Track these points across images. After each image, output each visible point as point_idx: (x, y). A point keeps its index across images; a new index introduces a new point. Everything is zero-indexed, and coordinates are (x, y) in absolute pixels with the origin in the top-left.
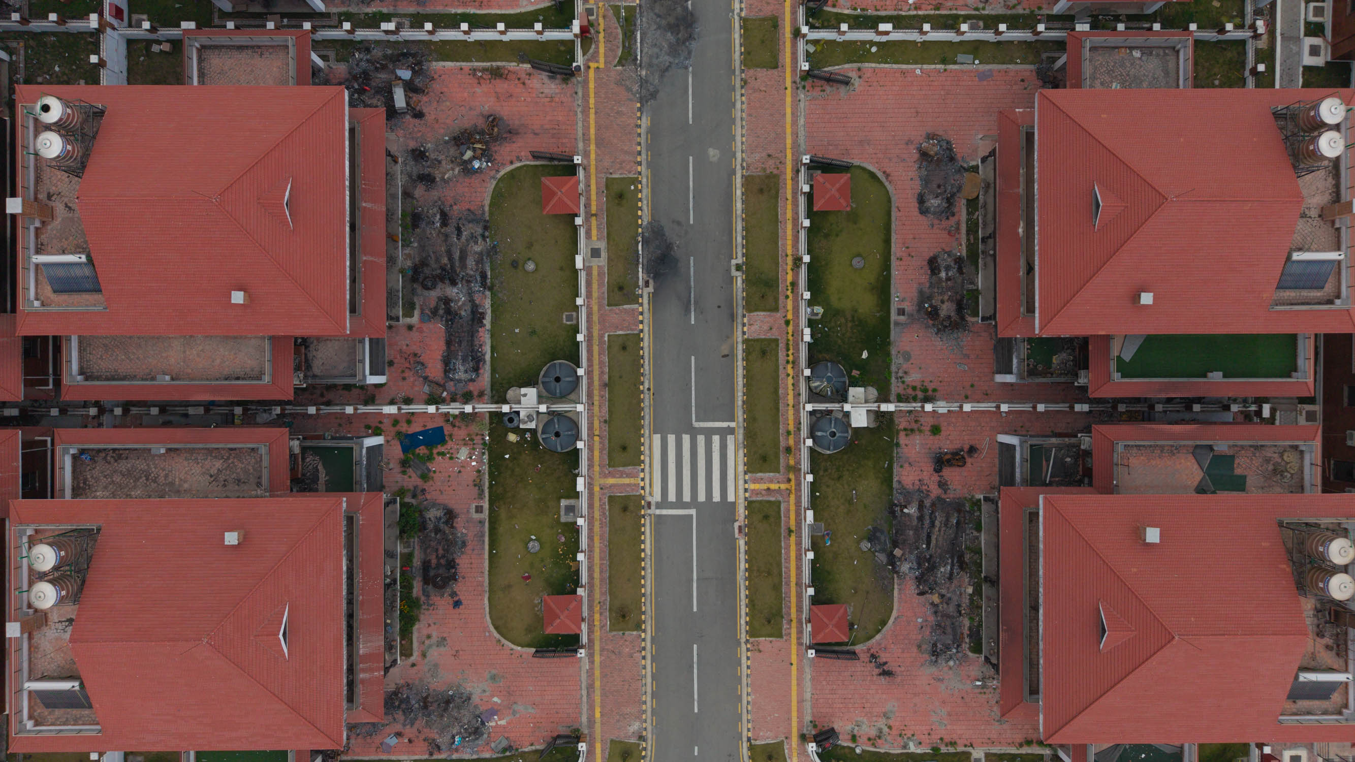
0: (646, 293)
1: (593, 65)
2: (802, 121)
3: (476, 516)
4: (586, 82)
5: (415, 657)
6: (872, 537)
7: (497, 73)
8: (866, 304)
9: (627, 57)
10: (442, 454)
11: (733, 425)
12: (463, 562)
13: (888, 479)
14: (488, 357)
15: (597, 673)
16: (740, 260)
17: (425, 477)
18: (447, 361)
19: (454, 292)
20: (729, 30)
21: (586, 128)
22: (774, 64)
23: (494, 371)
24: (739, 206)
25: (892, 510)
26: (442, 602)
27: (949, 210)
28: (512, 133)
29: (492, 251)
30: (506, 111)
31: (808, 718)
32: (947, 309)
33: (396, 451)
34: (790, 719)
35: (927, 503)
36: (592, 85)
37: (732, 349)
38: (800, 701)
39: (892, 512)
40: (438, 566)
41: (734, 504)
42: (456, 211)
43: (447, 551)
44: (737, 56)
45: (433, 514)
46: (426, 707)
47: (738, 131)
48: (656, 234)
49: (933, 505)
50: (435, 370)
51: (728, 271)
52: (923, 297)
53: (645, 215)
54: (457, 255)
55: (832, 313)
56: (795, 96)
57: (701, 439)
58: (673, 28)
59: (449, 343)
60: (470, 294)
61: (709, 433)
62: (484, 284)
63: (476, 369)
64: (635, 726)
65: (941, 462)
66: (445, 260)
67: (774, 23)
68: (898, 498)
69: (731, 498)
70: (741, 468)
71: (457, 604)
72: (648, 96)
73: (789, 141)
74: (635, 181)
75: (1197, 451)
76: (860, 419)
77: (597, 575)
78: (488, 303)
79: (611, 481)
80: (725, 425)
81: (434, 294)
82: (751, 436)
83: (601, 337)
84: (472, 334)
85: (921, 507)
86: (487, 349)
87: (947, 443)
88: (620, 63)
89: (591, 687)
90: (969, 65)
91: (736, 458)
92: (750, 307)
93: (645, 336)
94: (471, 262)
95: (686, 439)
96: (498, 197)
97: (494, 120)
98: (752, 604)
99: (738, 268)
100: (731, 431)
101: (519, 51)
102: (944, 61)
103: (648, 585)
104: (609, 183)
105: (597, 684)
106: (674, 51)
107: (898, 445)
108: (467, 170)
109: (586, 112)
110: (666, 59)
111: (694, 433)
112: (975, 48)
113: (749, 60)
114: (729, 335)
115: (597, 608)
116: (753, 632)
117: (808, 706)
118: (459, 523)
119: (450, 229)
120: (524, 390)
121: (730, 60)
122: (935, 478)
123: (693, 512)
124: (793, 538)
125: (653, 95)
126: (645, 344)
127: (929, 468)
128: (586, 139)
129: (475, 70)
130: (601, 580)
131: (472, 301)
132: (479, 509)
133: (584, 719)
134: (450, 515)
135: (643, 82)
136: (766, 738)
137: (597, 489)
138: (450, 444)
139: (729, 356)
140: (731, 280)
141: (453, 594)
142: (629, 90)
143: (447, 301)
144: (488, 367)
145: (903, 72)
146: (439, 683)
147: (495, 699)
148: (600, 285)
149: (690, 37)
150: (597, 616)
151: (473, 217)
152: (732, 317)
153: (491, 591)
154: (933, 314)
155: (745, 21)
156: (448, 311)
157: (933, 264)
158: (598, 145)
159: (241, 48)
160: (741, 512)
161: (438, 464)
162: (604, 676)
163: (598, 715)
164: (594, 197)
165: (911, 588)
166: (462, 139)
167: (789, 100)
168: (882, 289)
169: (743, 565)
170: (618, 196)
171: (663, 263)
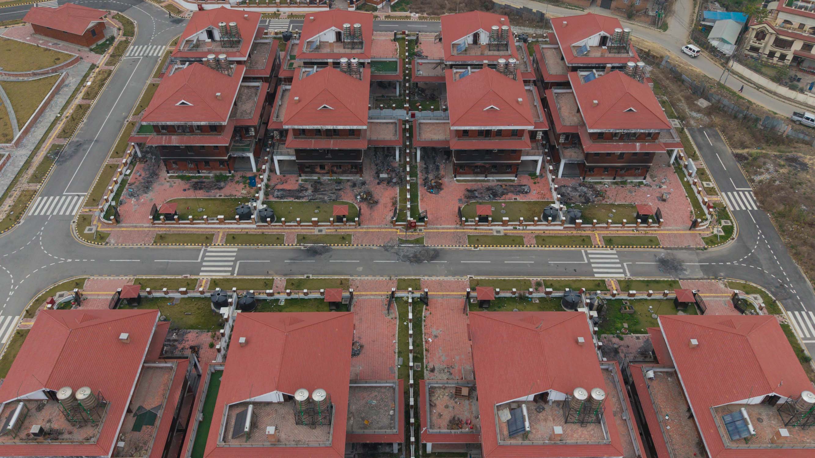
0: (301, 246)
1: (398, 231)
2: (372, 297)
4: (391, 228)
5: (168, 179)
7: (395, 203)
9: (402, 241)
10: (245, 187)
11: (235, 275)
12: (201, 192)
14: (282, 200)
15: (141, 229)
16: (311, 278)
17: (238, 182)
18: (282, 190)
19: (309, 192)
20: (415, 275)
21: (372, 228)
24: (336, 277)
25: (177, 329)
26: (187, 187)
28: (372, 208)
30: (380, 206)
31: (90, 297)
33: (249, 175)
34: (92, 291)
35: (176, 343)
36: (390, 230)
37: (270, 275)
38: (97, 295)
39: (175, 329)
40: (202, 186)
41: (198, 275)
42: (341, 193)
43: (207, 187)
44: (403, 277)
45: (222, 184)
46: (148, 182)
47: (370, 278)
48: (327, 250)
50: (280, 187)
51: (307, 274)
53: (336, 247)
54: (324, 193)
56: (384, 295)
57: (231, 264)
58: (415, 256)
59: (289, 190)
60: (308, 196)
61: (234, 267)
62: (311, 199)
63: (278, 197)
65: (195, 348)
66: (322, 190)
68: (181, 332)
69: (201, 274)
70: (214, 277)
71: (185, 190)
72: (386, 248)
73: (363, 293)
74: (350, 243)
76: (225, 311)
77: (182, 229)
78: (304, 200)
79: (221, 235)
80: (236, 272)
83: (284, 232)
84: (292, 196)
89: (136, 227)
90: (398, 362)
91: (219, 275)
92: (289, 281)
93: (282, 247)
95: (233, 259)
96: (346, 203)
97: (376, 202)
99: (308, 277)
100: (232, 274)
101: (402, 210)
102: (399, 352)
103: (171, 246)
104: (350, 235)
105: (136, 229)
106: (405, 256)
107: (208, 332)
108: (357, 195)
109: (379, 228)
110: (402, 254)
111: (235, 262)
113: (401, 281)
114: (277, 274)
116: (137, 280)
117: (94, 297)
122: (187, 346)
123: (199, 261)
125: (387, 250)
126: (279, 247)
127: (193, 344)
128: (368, 228)
132: (220, 196)
133: (124, 225)
134: (220, 188)
135: (392, 247)
136: (87, 284)
137: (219, 230)
138: (248, 188)
140: (303, 274)
143: (306, 190)
145: (394, 335)
146: (156, 186)
147: (143, 200)
148: (307, 232)
149: (411, 262)
150: (164, 229)
151: (338, 197)
152: (285, 275)
153: (186, 199)
155: (419, 279)
156: (302, 190)
158: (365, 232)
160: (193, 277)
161: (242, 185)
164: (344, 230)
166: (369, 194)
167: (383, 293)
169: (169, 277)
170: (344, 239)
171: (313, 252)
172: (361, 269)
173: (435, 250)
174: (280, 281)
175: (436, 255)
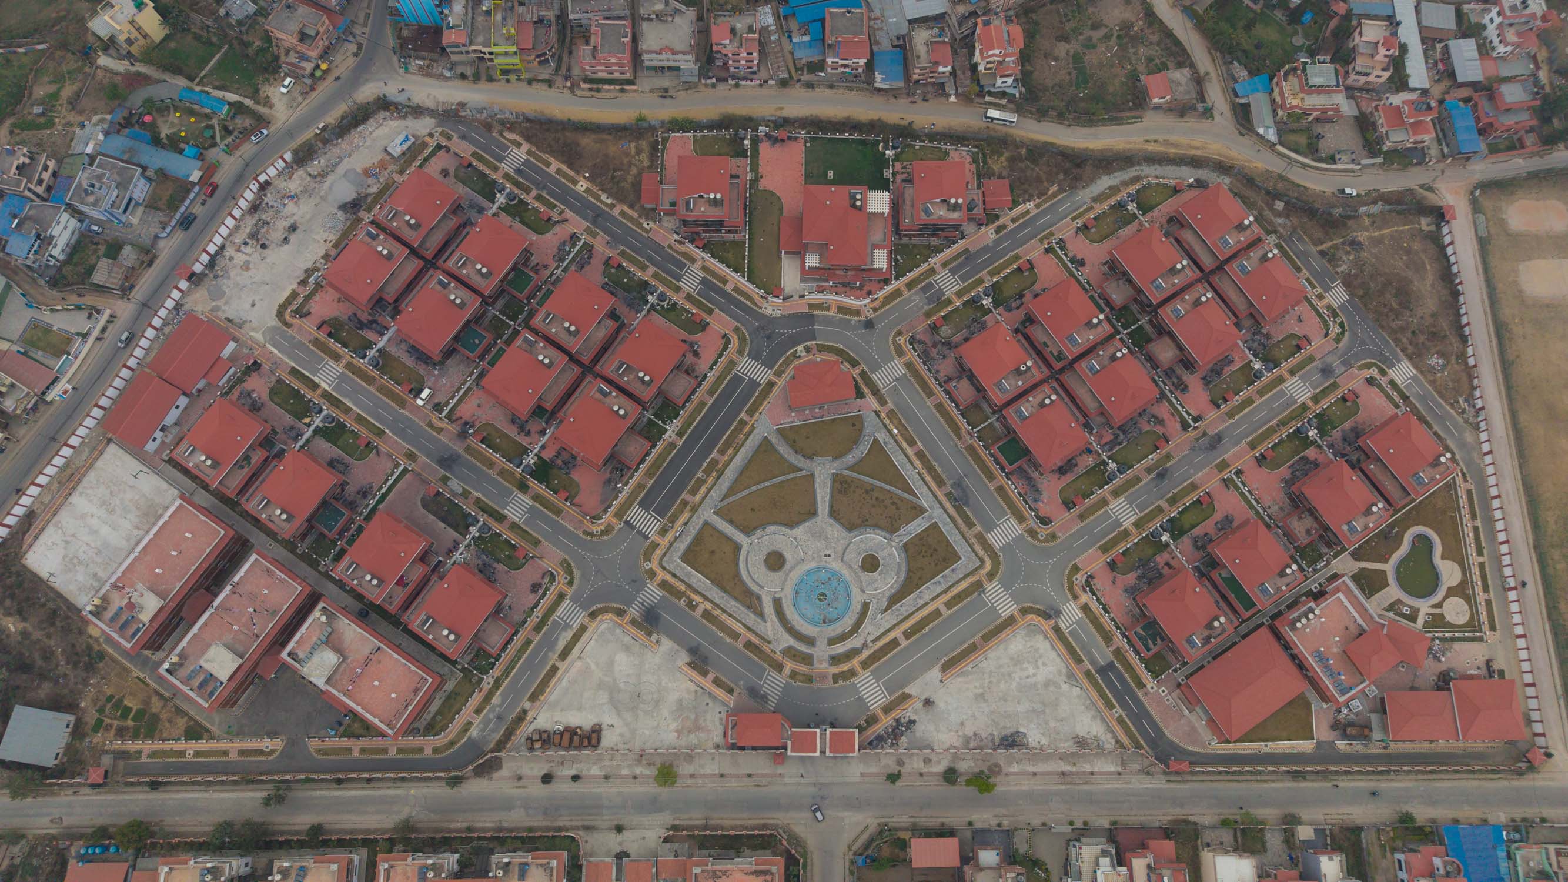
0: (1152, 476)
1: (1190, 434)
2: (1214, 485)
3: (1080, 471)
4: (1186, 434)
6: (1140, 560)
7: (1173, 415)
8: (1187, 526)
9: (1197, 440)
10: (1088, 455)
12: (1068, 474)
13: (1155, 554)
14: (1115, 451)
16: (1175, 491)
17: (1081, 455)
19: (1122, 436)
20: (1220, 457)
21: (1177, 441)
22: (1220, 472)
24: (1186, 483)
25: (1149, 560)
26: (1057, 476)
27: (1220, 530)
28: (1164, 426)
29: (1137, 438)
30: (1167, 422)
31: (1092, 571)
32: (1199, 544)
34: (1088, 568)
35: (1156, 566)
36: (1186, 436)
37: (1155, 503)
38: (1094, 567)
40: (1065, 470)
41: (1123, 525)
42: (1139, 425)
43: (1068, 469)
44: (1216, 462)
47: (1201, 473)
48: (1166, 470)
49: (1157, 568)
50: (1103, 442)
51: (1171, 491)
52: (1198, 537)
53: (1168, 465)
54: (1130, 431)
55: (1178, 519)
56: (1217, 480)
57: (1131, 509)
58: (1211, 445)
59: (1111, 441)
60: (1124, 439)
61: (1134, 510)
62: (1128, 441)
63: (1110, 450)
64: (1061, 535)
65: (1167, 564)
66: (1127, 430)
67: (1229, 466)
68: (1152, 560)
70: (1132, 522)
72: (1193, 449)
73: (1208, 485)
74: (1174, 458)
76: (1163, 539)
77: (1087, 505)
78: (1125, 444)
79: (1108, 495)
80: (1138, 512)
81: (1118, 432)
82: (1140, 519)
83: (1137, 472)
84: (1117, 445)
85: (1154, 566)
86: (1117, 449)
87: (1172, 563)
88: (1195, 439)
89: (1062, 519)
90: (1253, 514)
91: (1133, 519)
92: (1167, 500)
93: (1144, 482)
94: (1131, 435)
95: (1129, 506)
96: (1148, 431)
97: (1163, 420)
98: (1106, 543)
99: (1173, 492)
100: (1138, 514)
101: (1181, 416)
103: (1092, 518)
104: (1170, 452)
105: (1064, 521)
106: (1206, 448)
107: (1164, 551)
108: (1149, 422)
109: (1180, 438)
110: (1203, 448)
111: (1131, 506)
112: (1258, 512)
113: (1217, 466)
114: (1157, 500)
115: (1080, 510)
116: (1099, 548)
117: (1094, 570)
120: (1114, 463)
121: (1214, 462)
122: (1164, 564)
123: (1115, 517)
124: (1126, 543)
126: (1142, 483)
127: (1165, 561)
128: (1175, 442)
131: (1123, 441)
132: (1082, 471)
133: (1055, 522)
134: (1076, 465)
135: (1195, 446)
136: (1080, 565)
137: (1104, 493)
139: (1153, 503)
140: (1169, 493)
141: (1060, 477)
142: (1191, 444)
145: (1240, 500)
146: (1039, 486)
148: (1147, 465)
149: (1212, 450)
150: (1078, 511)
151: (1140, 430)
152: (1162, 498)
153: (1067, 484)
154: (1196, 542)
155: (1225, 459)
157: (1206, 534)
158: (1175, 445)
160: (1122, 528)
161: (1085, 456)
162: (1067, 520)
163: (1058, 524)
164: (1165, 451)
165: (1136, 575)
166: (1153, 416)
167: (1215, 480)
168: (1193, 527)
169: (1112, 536)
170: (1168, 457)
171: (1161, 476)
172: (1192, 471)
173: (1217, 434)
174: (1163, 504)
175: (1219, 438)
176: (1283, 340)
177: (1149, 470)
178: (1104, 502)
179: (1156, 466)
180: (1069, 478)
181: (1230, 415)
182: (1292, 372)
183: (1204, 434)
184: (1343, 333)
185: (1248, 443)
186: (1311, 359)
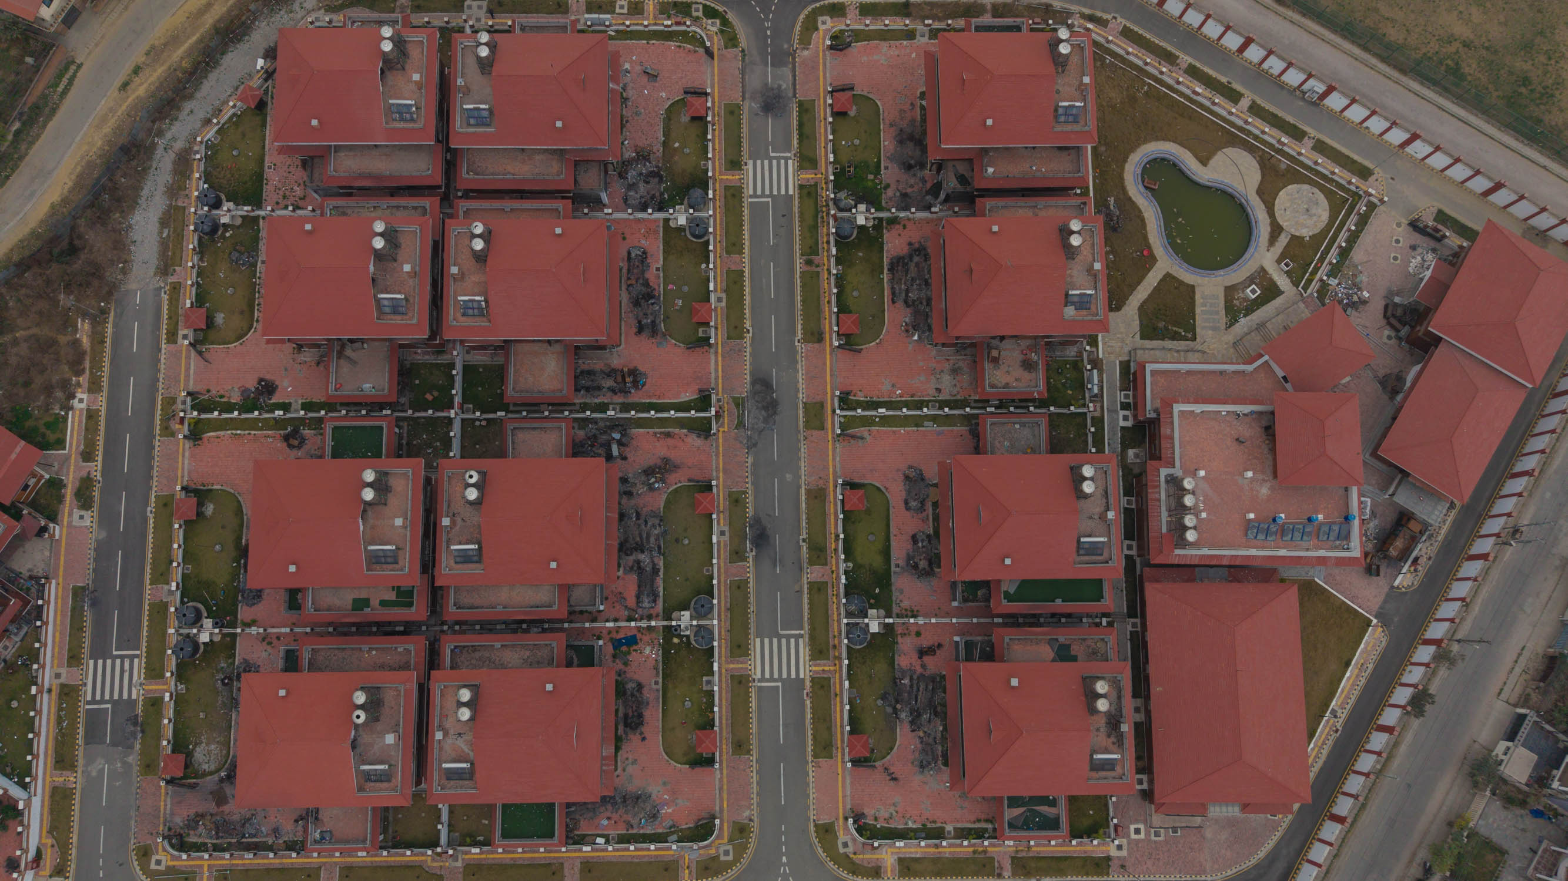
0: (751, 555)
1: (721, 429)
2: (838, 459)
3: (654, 687)
4: (718, 439)
5: (619, 771)
6: (883, 697)
7: (668, 435)
8: (877, 562)
9: (740, 425)
10: (636, 650)
11: (802, 632)
12: (647, 714)
13: (892, 663)
14: (661, 594)
15: (725, 780)
16: (805, 536)
17: (626, 664)
18: (638, 597)
19: (643, 557)
20: (797, 409)
21: (718, 464)
22: (822, 428)
23: (664, 602)
24: (804, 505)
25: (894, 681)
26: (635, 738)
27: (922, 508)
28: (677, 467)
29: (665, 533)
30: (673, 455)
31: (849, 807)
32: (923, 564)
33: (610, 649)
34: (838, 808)
35: (915, 677)
36: (721, 441)
37: (801, 587)
38: (844, 797)
39: (895, 683)
40: (633, 716)
41: (803, 680)
42: (644, 511)
43: (638, 707)
44: (801, 424)
45: (630, 686)
46: (625, 801)
47: (802, 464)
48: (757, 521)
49: (918, 678)
50: (631, 601)
51: (798, 542)
52: (909, 558)
53: (750, 511)
54: (644, 536)
55: (858, 567)
56: (834, 445)
57: (784, 641)
58: (766, 408)
59: (639, 586)
60: (652, 558)
61: (788, 637)
62: (659, 552)
63: (655, 601)
64: (747, 813)
65: (922, 653)
66: (638, 539)
67: (822, 405)
68: (898, 674)
69: (802, 676)
70: (807, 658)
71: (643, 739)
72: (752, 446)
73: (831, 470)
74: (745, 493)
75: (1051, 642)
76: (874, 627)
77: (724, 722)
78: (662, 563)
79: (732, 666)
80: (797, 632)
81: (632, 558)
82: (812, 638)
83: (725, 581)
84: (653, 581)
85: (911, 679)
86: (661, 589)
87: (925, 642)
88: (736, 428)
89: (721, 789)
90: (930, 427)
91: (804, 652)
92: (811, 563)
93: (751, 580)
94: (652, 540)
95: (775, 640)
96: (668, 503)
97: (666, 461)
98: (815, 739)
99: (804, 540)
100: (801, 636)
101: (680, 423)
102: (917, 425)
103: (754, 728)
104: (730, 494)
105: (725, 787)
106: (766, 420)
107: (897, 643)
108: (651, 488)
109: (717, 455)
110: (762, 425)
111: (780, 637)
112: (934, 418)
113: (808, 425)
114: (799, 580)
115: (724, 742)
116: (815, 756)
117: (848, 799)
118: (645, 691)
119: (641, 521)
120: (682, 613)
121: (797, 425)
122: (919, 662)
123: (780, 684)
124: (838, 699)
125: (755, 445)
126: (751, 585)
127: (915, 656)
128: (718, 470)
129: (655, 434)
130: (727, 724)
131: (653, 562)
132: (656, 683)
133: (717, 808)
134: (640, 686)
135: (749, 438)
136: (824, 820)
137: (724, 671)
138: (641, 645)
139: (800, 592)
140: (800, 548)
141: (641, 733)
142: (741, 442)
143: (638, 562)
144: (661, 599)
145: (894, 432)
146: (632, 787)
147: (665, 796)
148: (725, 551)
149: (775, 413)
150: (724, 746)
151: (654, 514)
152: (801, 569)
153: (663, 731)
154: (916, 567)
155: (805, 404)
156: (639, 568)
157: (914, 538)
158: (724, 473)
159: (534, 429)
160: (808, 684)
161: (633, 657)
162: (728, 782)
163: (725, 806)
164: (721, 502)
165: (907, 728)
166: (649, 472)
167: (830, 447)
168: (886, 553)
169: (809, 716)
170: (736, 501)
171: (761, 539)
172: (789, 477)
173: (754, 383)
174: (813, 574)
175: (762, 384)
176: (666, 134)
177: (737, 555)
178: (740, 682)
179: (737, 535)
180: (653, 716)
181: (735, 331)
182: (735, 164)
183: (739, 403)
184: (725, 22)
185: (805, 340)
186: (733, 112)
